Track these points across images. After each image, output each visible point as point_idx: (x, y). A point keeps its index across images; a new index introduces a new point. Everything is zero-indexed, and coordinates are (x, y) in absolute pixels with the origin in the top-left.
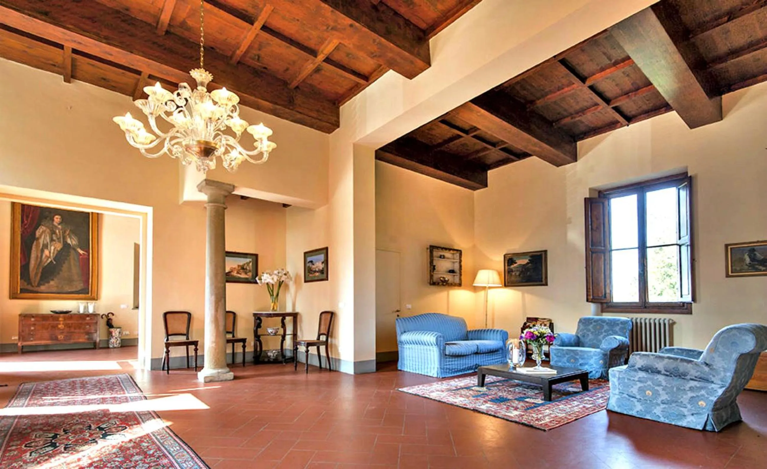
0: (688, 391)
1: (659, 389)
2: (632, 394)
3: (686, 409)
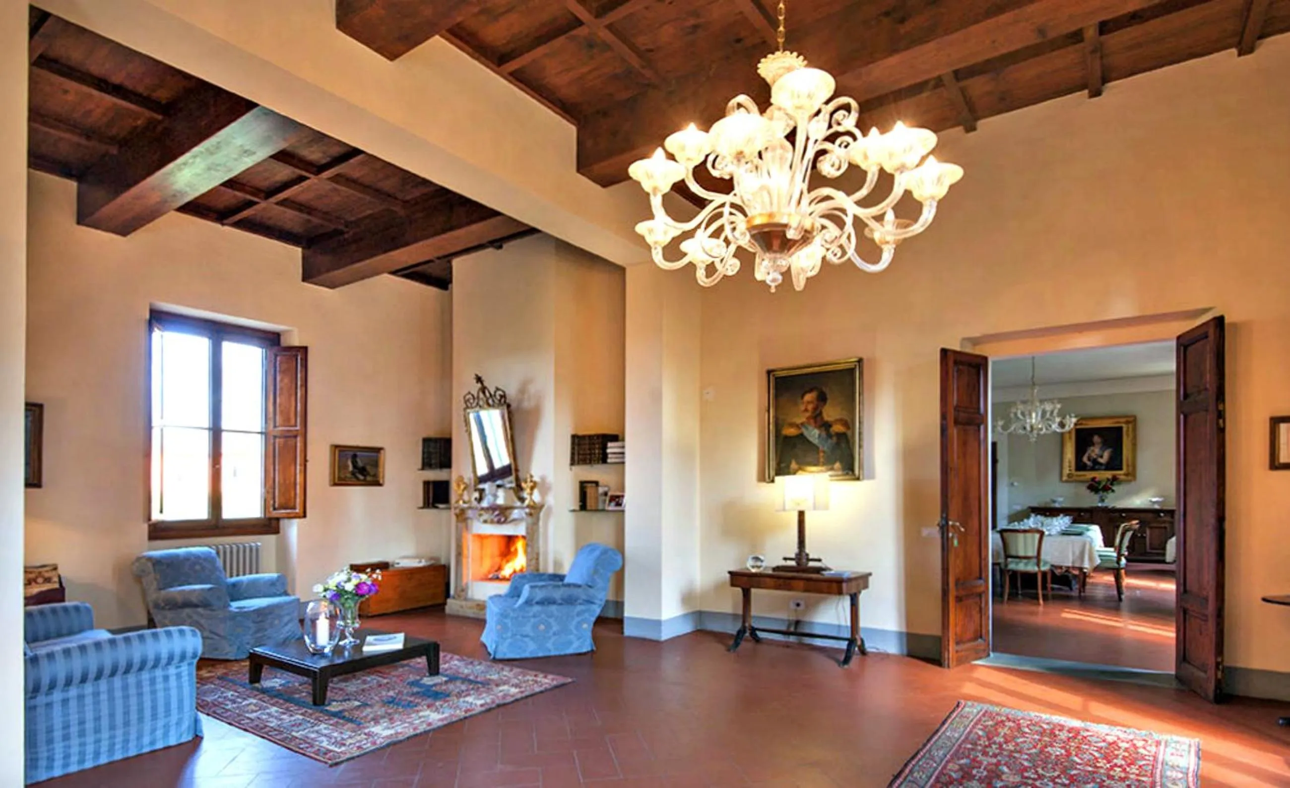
3: (573, 635)
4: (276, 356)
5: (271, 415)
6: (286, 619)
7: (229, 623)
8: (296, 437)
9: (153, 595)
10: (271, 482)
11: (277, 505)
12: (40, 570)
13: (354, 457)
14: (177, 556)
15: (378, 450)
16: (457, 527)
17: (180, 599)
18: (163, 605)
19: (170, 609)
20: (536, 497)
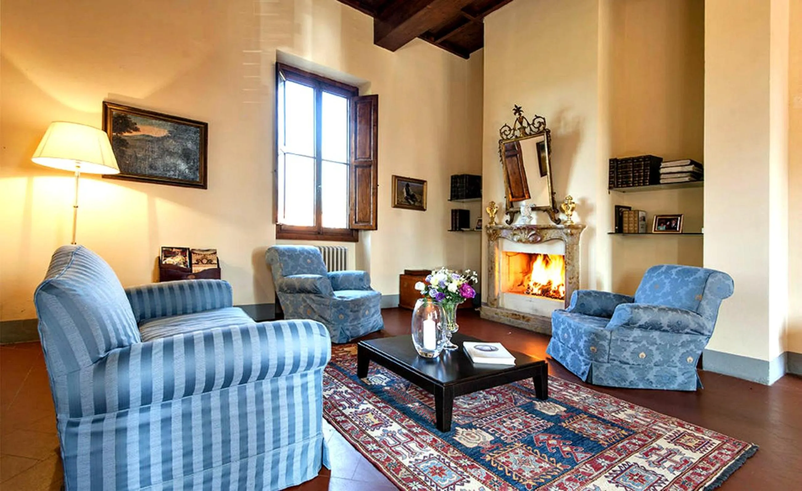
0: (680, 346)
1: (653, 348)
2: (625, 360)
3: (677, 369)
4: (356, 104)
5: (353, 150)
6: (373, 310)
7: (334, 310)
8: (370, 166)
9: (279, 280)
10: (353, 201)
11: (357, 220)
12: (205, 253)
13: (408, 186)
14: (294, 250)
15: (423, 182)
16: (489, 246)
17: (297, 285)
18: (286, 289)
19: (290, 293)
20: (575, 219)
